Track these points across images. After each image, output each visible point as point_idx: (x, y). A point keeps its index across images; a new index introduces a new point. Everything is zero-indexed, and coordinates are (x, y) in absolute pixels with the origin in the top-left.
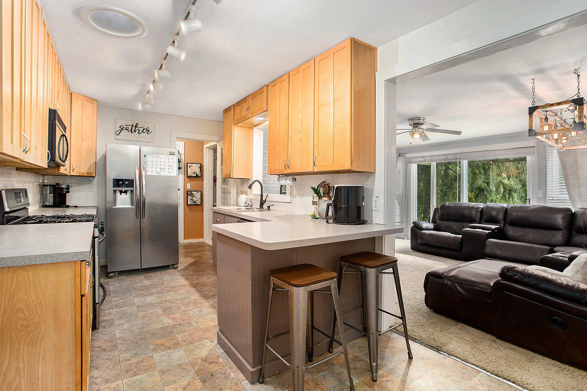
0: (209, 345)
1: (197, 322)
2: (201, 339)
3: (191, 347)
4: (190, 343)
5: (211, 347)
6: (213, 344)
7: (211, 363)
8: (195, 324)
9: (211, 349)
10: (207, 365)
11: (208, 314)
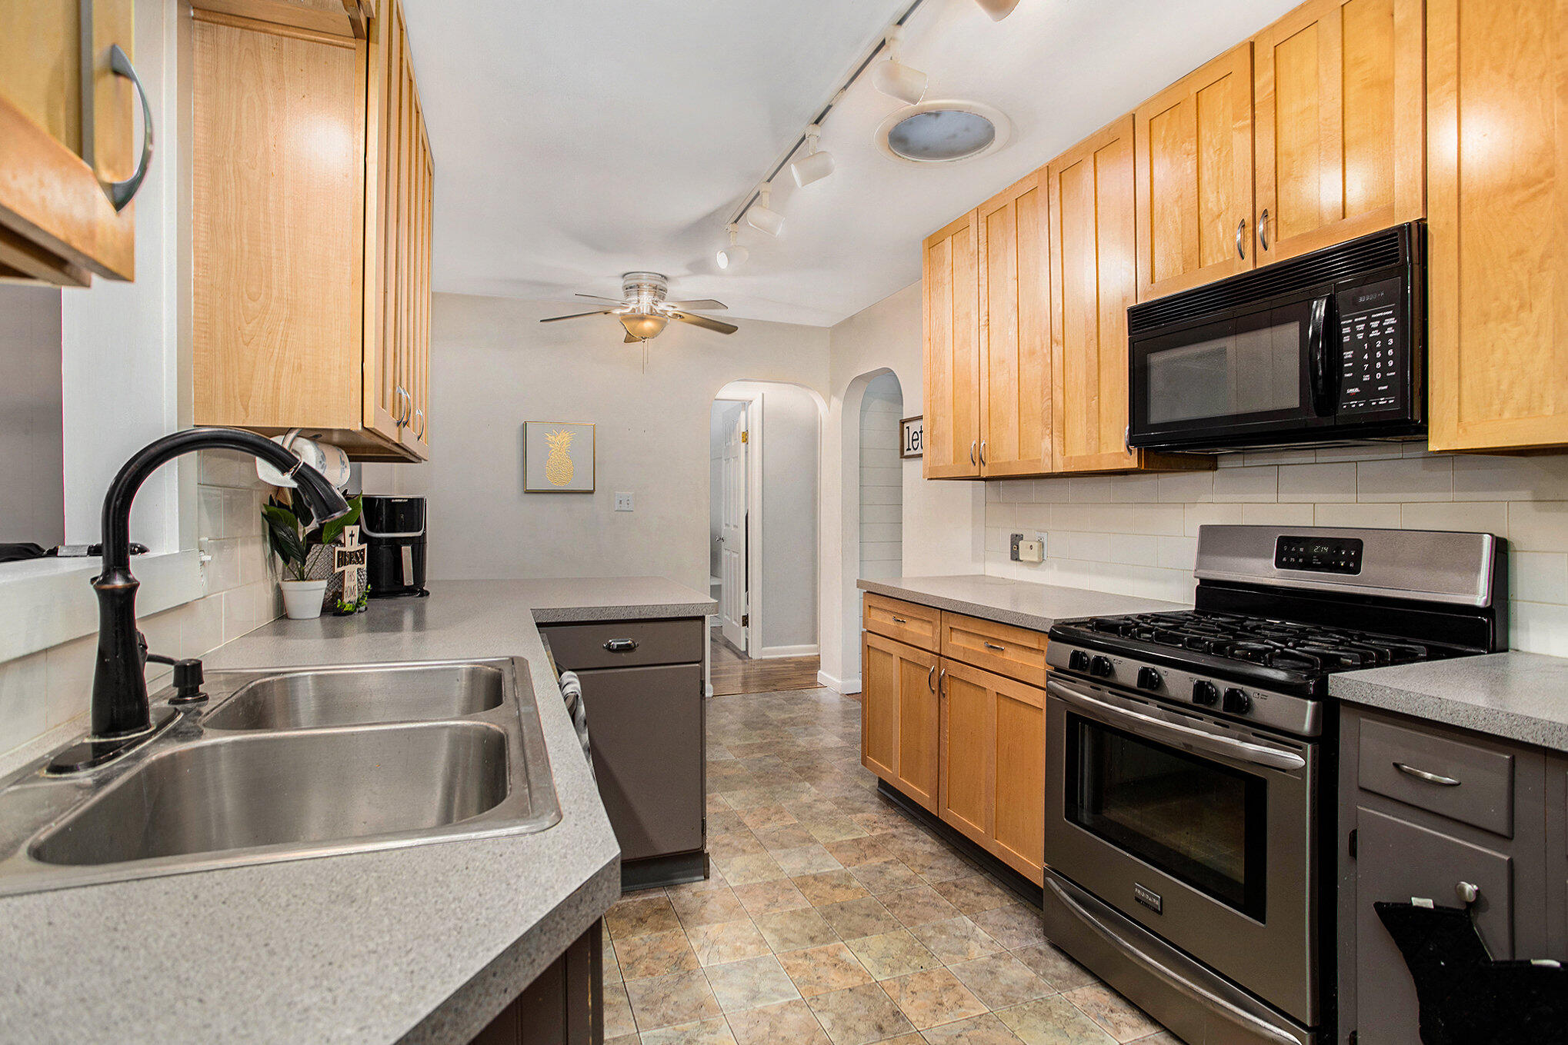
0: (729, 875)
1: (762, 941)
2: (748, 891)
3: (768, 876)
4: (773, 884)
5: (725, 870)
6: (720, 876)
7: (728, 845)
8: (767, 936)
9: (725, 867)
10: (735, 843)
11: (726, 973)
